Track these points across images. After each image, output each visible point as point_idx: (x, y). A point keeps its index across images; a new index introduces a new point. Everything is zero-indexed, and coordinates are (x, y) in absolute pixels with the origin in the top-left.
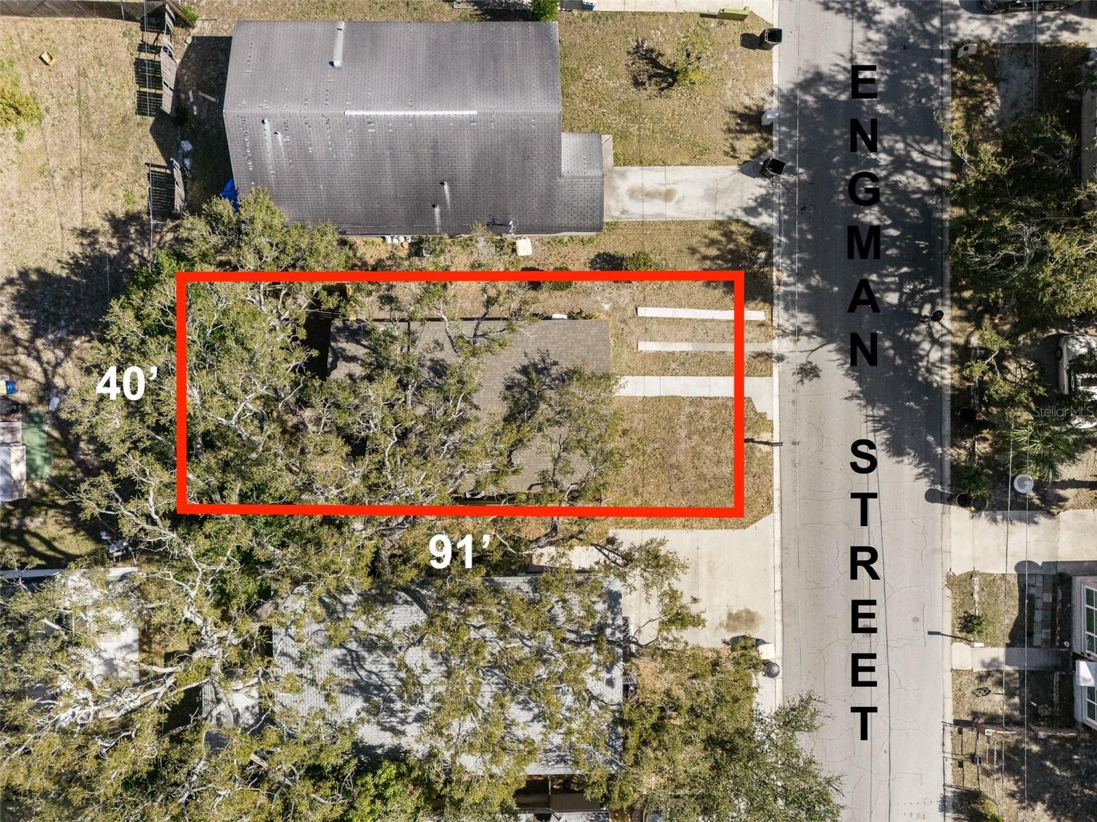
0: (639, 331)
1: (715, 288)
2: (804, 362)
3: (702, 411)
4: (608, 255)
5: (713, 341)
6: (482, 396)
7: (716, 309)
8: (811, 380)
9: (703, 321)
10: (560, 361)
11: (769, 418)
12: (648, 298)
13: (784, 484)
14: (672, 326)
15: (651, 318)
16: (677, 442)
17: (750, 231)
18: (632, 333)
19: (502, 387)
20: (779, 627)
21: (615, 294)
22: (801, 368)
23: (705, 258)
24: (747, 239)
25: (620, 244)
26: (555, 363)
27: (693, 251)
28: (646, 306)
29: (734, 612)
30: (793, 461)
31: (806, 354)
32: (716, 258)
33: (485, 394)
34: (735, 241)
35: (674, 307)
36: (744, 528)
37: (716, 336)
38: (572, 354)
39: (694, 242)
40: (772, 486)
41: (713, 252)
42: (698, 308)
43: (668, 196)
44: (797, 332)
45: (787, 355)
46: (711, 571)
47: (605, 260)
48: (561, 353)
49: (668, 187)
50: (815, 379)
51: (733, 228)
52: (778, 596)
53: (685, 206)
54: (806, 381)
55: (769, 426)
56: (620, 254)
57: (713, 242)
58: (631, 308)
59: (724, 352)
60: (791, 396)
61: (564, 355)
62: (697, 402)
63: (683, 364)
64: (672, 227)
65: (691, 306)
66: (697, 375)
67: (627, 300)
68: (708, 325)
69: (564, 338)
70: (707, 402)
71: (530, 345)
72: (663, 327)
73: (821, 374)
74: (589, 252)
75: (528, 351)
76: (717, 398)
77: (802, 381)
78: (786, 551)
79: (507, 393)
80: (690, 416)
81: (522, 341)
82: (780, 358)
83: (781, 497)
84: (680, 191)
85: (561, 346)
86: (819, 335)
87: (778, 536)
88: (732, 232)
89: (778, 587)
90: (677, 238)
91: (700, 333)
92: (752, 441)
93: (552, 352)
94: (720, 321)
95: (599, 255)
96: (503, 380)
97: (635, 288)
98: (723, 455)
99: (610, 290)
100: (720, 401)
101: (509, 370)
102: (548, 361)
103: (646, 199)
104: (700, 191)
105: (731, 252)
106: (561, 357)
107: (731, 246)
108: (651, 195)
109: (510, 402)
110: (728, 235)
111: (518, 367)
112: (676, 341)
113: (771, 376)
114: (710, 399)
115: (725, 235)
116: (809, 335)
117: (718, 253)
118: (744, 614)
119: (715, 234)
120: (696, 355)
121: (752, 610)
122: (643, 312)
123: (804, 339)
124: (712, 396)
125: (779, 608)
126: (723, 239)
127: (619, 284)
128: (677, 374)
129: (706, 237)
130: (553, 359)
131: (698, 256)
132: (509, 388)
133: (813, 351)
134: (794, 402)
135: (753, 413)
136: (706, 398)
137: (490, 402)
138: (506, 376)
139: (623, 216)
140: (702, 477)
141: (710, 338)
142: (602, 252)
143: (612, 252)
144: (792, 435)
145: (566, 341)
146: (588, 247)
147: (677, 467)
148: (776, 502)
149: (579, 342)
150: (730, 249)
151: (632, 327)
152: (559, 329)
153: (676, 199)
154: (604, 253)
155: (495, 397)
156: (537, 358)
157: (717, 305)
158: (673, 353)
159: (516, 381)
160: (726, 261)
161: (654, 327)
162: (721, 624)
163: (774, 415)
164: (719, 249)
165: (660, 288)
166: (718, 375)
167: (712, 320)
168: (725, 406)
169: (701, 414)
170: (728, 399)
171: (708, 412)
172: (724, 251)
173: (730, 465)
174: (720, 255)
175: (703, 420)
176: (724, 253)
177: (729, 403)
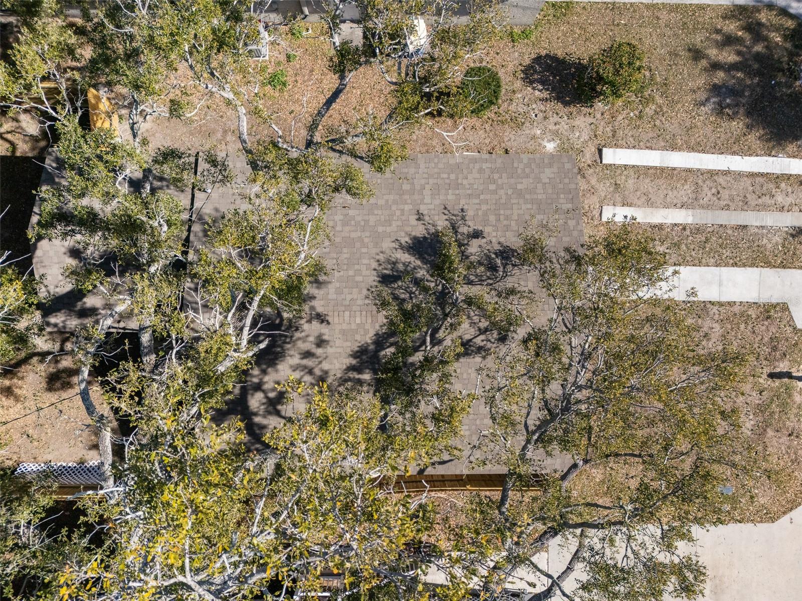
0: (604, 188)
1: (731, 118)
3: (707, 324)
4: (555, 58)
5: (727, 207)
6: (332, 296)
7: (734, 153)
9: (712, 174)
10: (487, 230)
12: (620, 133)
14: (661, 182)
15: (626, 167)
17: (790, 24)
18: (593, 191)
19: (372, 279)
21: (564, 126)
23: (715, 66)
24: (785, 38)
25: (575, 41)
26: (477, 235)
27: (696, 54)
28: (616, 146)
32: (733, 67)
33: (339, 291)
34: (766, 39)
35: (664, 148)
36: (773, 520)
37: (732, 199)
38: (507, 218)
39: (698, 39)
41: (729, 57)
42: (703, 151)
47: (548, 68)
48: (485, 214)
51: (763, 17)
56: (574, 59)
57: (729, 41)
58: (591, 150)
59: (745, 227)
61: (492, 218)
63: (677, 245)
64: (664, 15)
65: (692, 149)
66: (700, 264)
67: (585, 137)
68: (721, 180)
69: (492, 187)
70: (715, 309)
71: (427, 200)
72: (646, 184)
74: (522, 54)
75: (423, 209)
76: (731, 304)
79: (386, 291)
81: (412, 192)
85: (486, 202)
88: (760, 24)
90: (670, 33)
91: (707, 194)
92: (789, 375)
93: (470, 213)
94: (740, 175)
95: (538, 59)
96: (374, 265)
97: (599, 116)
99: (556, 118)
100: (736, 309)
101: (387, 245)
102: (464, 230)
105: (758, 57)
106: (486, 222)
107: (759, 48)
109: (393, 310)
110: (755, 29)
111: (405, 240)
112: (666, 207)
114: (721, 304)
115: (748, 28)
117: (738, 58)
119: (732, 27)
120: (698, 230)
122: (611, 156)
124: (724, 299)
126: (747, 36)
127: (572, 109)
129: (718, 31)
130: (473, 225)
131: (704, 63)
132: (386, 280)
135: (789, 330)
137: (348, 307)
138: (381, 257)
141: (723, 203)
142: (543, 53)
143: (560, 54)
145: (495, 192)
146: (520, 46)
149: (520, 194)
150: (758, 54)
151: (593, 181)
152: (481, 171)
154: (547, 55)
155: (358, 297)
156: (442, 223)
157: (736, 148)
158: (660, 227)
159: (401, 267)
160: (750, 73)
161: (631, 182)
164: (739, 53)
165: (640, 117)
166: (735, 265)
167: (727, 173)
168: (744, 317)
169: (705, 329)
170: (750, 305)
171: (717, 326)
172: (747, 56)
173: (751, 417)
174: (740, 62)
175: (708, 340)
176: (746, 60)
177: (752, 313)
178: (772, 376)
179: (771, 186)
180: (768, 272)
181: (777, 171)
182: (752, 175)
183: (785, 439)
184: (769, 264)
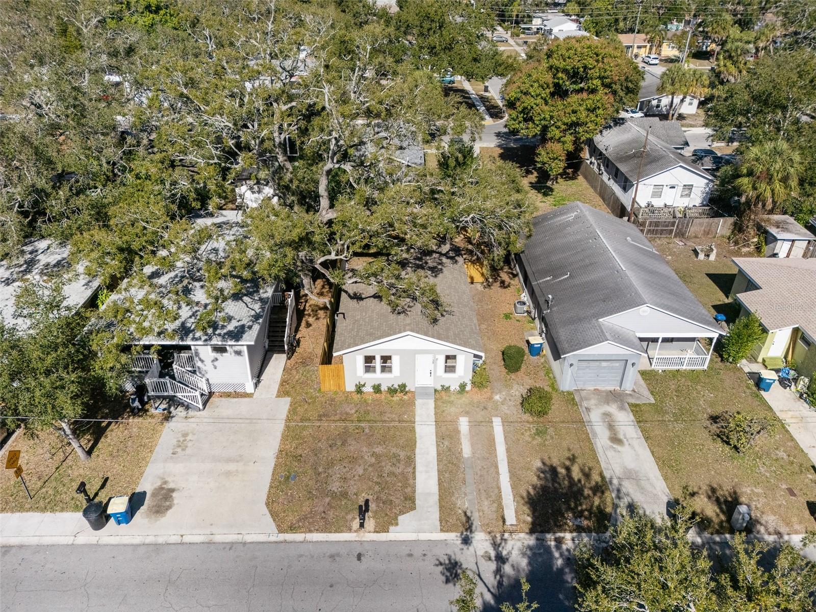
0: (478, 417)
2: (464, 566)
3: (401, 466)
5: (476, 474)
7: (511, 478)
8: (443, 574)
9: (496, 466)
11: (392, 528)
12: (511, 425)
13: (310, 545)
14: (486, 442)
15: (493, 426)
16: (370, 445)
17: (609, 510)
18: (476, 413)
20: (137, 540)
21: (510, 403)
22: (456, 563)
23: (568, 469)
24: (599, 507)
27: (572, 459)
29: (174, 495)
30: (338, 555)
31: (475, 568)
32: (571, 478)
34: (594, 495)
35: (506, 444)
36: (267, 504)
37: (481, 477)
39: (582, 460)
40: (310, 531)
41: (576, 475)
42: (509, 462)
43: (616, 440)
44: (501, 559)
45: (471, 548)
46: (228, 474)
49: (625, 440)
50: (444, 578)
51: (609, 494)
52: (175, 539)
53: (610, 454)
54: (440, 568)
55: (382, 528)
57: (587, 476)
58: (499, 413)
59: (465, 484)
60: (418, 552)
62: (410, 461)
63: (450, 451)
64: (586, 444)
65: (510, 456)
66: (439, 462)
67: (506, 411)
68: (492, 471)
70: (410, 470)
72: (484, 435)
73: (451, 585)
76: (414, 478)
77: (441, 564)
78: (228, 547)
80: (395, 456)
82: (466, 541)
83: (295, 542)
84: (624, 449)
86: (500, 584)
87: (249, 539)
88: (602, 493)
89: (187, 539)
91: (483, 464)
92: (366, 511)
94: (498, 480)
97: (518, 416)
98: (352, 482)
99: (513, 400)
100: (411, 481)
103: (606, 424)
104: (631, 465)
105: (581, 490)
107: (587, 492)
108: (611, 427)
110: (599, 489)
112: (472, 445)
113: (442, 530)
114: (414, 473)
115: (598, 486)
116: (498, 571)
117: (576, 479)
118: (168, 503)
119: (596, 478)
120: (459, 460)
121: (170, 512)
122: (497, 421)
123: (493, 566)
124: (417, 473)
125: (161, 540)
126: (593, 484)
127: (519, 406)
128: (438, 445)
129: (590, 470)
131: (568, 463)
133: (479, 575)
134: (410, 555)
135: (397, 511)
136: (414, 468)
139: (584, 409)
140: (331, 464)
141: (478, 471)
144: (370, 553)
147: (343, 444)
148: (289, 537)
150: (583, 490)
151: (481, 413)
153: (615, 446)
158: (459, 443)
160: (569, 487)
161: (484, 428)
162: (166, 482)
163: (394, 534)
164: (580, 480)
165: (522, 434)
166: (440, 479)
167: (498, 473)
168: (405, 485)
169: (398, 465)
170: (414, 487)
171: (400, 470)
172: (579, 485)
173: (340, 489)
174: (574, 481)
175: (391, 466)
176: (576, 485)
177: (409, 490)
178: (367, 502)
179: (494, 498)
180: (437, 497)
181: (504, 502)
182: (499, 488)
183: (321, 509)
184: (441, 499)
